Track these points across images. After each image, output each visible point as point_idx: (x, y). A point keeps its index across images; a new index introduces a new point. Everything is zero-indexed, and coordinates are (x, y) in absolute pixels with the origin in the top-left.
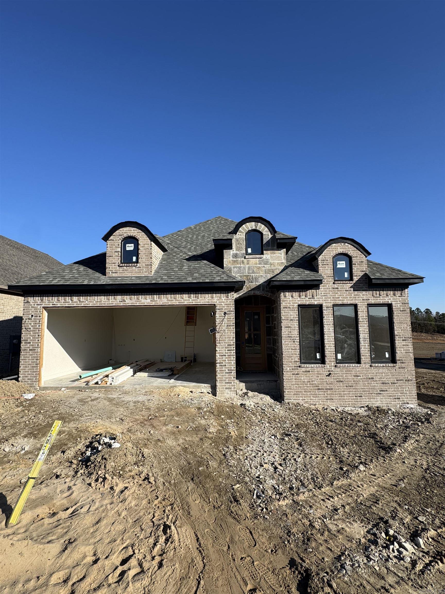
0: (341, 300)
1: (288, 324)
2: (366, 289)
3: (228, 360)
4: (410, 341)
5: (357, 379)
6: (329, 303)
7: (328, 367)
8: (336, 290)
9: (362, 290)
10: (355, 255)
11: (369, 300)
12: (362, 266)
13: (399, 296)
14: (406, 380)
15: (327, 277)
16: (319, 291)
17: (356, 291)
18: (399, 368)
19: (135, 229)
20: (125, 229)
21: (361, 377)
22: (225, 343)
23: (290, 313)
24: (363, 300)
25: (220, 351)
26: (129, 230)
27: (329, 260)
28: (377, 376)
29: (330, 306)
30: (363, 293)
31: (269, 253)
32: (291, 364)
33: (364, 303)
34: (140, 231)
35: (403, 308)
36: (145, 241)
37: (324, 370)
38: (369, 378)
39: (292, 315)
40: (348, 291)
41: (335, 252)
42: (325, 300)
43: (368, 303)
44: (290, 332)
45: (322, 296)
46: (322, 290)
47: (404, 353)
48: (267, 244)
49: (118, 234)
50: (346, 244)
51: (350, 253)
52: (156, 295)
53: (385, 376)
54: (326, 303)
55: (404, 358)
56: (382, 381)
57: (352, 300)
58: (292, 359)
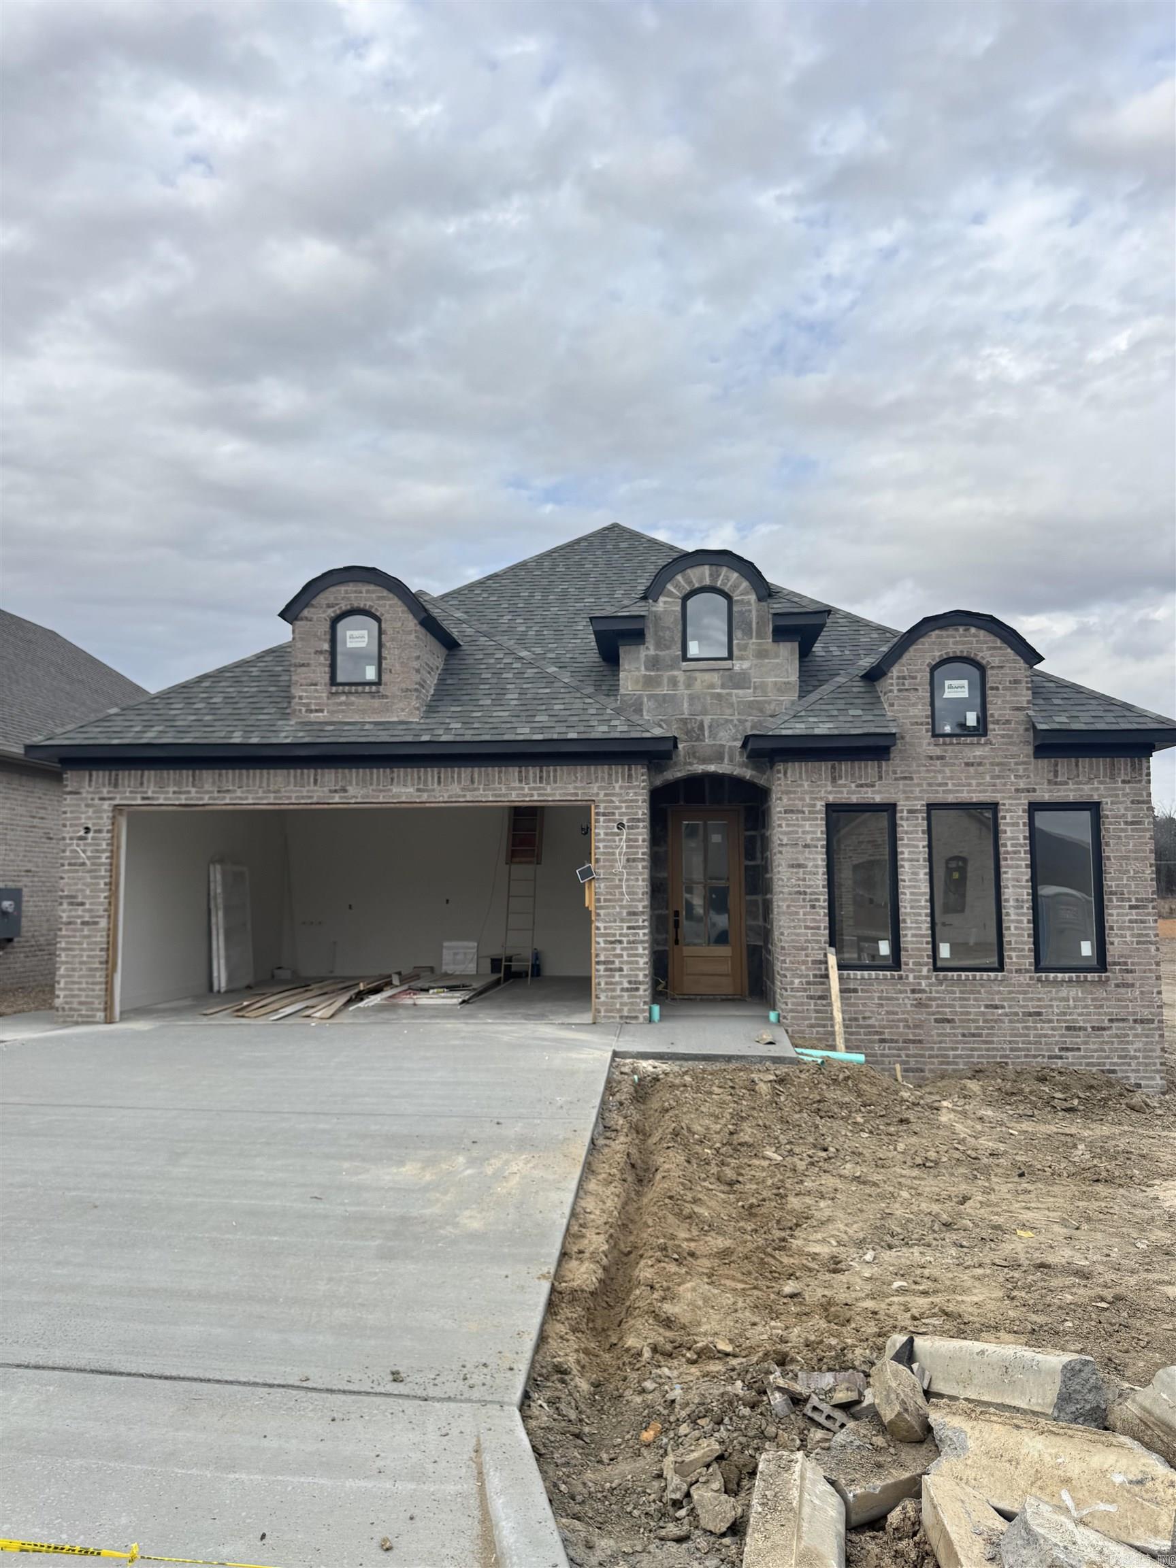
0: (950, 791)
1: (797, 859)
2: (1026, 759)
3: (629, 956)
4: (1151, 910)
5: (993, 1014)
6: (916, 799)
7: (911, 979)
8: (938, 762)
9: (1016, 764)
10: (996, 661)
11: (1034, 790)
12: (1015, 695)
13: (1124, 782)
14: (1135, 1021)
15: (912, 724)
16: (887, 766)
17: (998, 764)
18: (1117, 986)
19: (372, 587)
20: (343, 588)
21: (1007, 1010)
22: (622, 907)
23: (802, 826)
24: (1017, 790)
25: (605, 928)
26: (356, 592)
27: (919, 676)
28: (1051, 1006)
29: (919, 808)
30: (1018, 770)
31: (750, 653)
32: (803, 967)
33: (1019, 799)
34: (385, 593)
35: (1134, 816)
36: (399, 624)
37: (899, 987)
38: (1030, 1014)
39: (808, 832)
40: (972, 765)
41: (938, 655)
42: (904, 792)
43: (1032, 800)
44: (804, 880)
45: (896, 779)
46: (895, 764)
47: (1132, 942)
48: (743, 630)
49: (324, 602)
50: (973, 630)
51: (985, 656)
52: (431, 774)
53: (1075, 1007)
54: (908, 799)
55: (1130, 957)
56: (1065, 1021)
57: (985, 791)
58: (807, 956)
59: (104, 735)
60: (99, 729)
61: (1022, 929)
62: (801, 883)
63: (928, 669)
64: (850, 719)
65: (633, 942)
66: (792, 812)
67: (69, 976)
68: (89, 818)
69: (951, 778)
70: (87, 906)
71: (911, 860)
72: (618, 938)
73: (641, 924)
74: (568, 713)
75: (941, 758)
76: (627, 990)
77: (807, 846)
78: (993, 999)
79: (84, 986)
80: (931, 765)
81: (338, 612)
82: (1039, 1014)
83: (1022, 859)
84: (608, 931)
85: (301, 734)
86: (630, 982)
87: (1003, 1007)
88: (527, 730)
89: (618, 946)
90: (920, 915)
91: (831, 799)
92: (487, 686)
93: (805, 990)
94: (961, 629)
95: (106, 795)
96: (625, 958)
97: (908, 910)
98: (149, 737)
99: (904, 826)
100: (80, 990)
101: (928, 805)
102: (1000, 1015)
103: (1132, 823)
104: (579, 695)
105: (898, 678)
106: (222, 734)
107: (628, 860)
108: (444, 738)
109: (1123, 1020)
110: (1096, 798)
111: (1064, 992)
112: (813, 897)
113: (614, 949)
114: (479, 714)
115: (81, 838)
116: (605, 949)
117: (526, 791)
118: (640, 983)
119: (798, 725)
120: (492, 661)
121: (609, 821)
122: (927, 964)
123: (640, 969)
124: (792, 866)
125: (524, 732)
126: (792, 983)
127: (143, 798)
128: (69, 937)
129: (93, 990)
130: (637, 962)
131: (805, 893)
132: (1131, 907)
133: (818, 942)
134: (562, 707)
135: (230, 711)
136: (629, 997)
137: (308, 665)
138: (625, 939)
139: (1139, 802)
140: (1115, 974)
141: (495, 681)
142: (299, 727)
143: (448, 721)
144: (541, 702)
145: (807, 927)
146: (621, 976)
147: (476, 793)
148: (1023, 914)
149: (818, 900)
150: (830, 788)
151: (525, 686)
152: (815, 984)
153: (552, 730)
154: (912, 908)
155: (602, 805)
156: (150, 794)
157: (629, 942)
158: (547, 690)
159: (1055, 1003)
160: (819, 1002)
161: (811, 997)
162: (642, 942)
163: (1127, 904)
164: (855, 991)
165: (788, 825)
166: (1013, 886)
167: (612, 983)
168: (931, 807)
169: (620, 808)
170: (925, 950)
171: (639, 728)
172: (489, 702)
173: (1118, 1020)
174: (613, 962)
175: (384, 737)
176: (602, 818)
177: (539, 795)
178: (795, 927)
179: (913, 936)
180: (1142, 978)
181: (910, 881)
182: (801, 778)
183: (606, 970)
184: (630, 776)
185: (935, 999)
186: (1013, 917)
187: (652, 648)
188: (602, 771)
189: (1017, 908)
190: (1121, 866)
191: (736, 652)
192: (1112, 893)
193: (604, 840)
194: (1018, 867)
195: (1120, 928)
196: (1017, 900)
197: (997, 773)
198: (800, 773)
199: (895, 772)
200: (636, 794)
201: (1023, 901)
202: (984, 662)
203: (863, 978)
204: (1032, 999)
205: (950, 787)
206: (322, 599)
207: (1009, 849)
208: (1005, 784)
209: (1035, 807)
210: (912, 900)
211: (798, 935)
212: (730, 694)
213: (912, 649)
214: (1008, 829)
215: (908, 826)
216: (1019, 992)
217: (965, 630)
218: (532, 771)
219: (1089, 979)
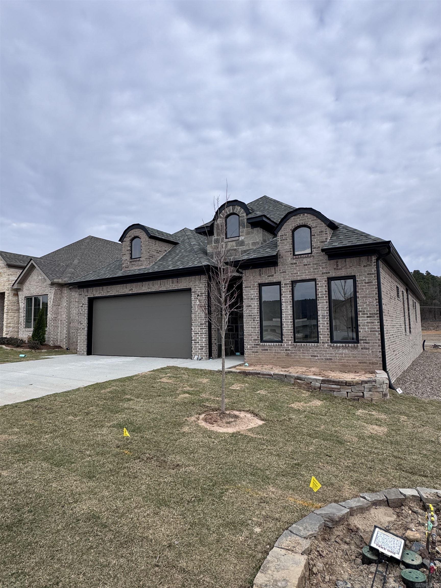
0: (299, 276)
2: (325, 261)
4: (376, 318)
6: (287, 279)
8: (294, 265)
9: (322, 263)
10: (314, 225)
11: (329, 273)
12: (322, 237)
13: (364, 266)
14: (370, 363)
17: (315, 264)
19: (139, 230)
21: (319, 357)
22: (198, 322)
23: (251, 292)
24: (323, 273)
26: (135, 232)
30: (323, 265)
31: (244, 234)
33: (324, 277)
34: (142, 231)
35: (369, 280)
36: (144, 239)
38: (327, 359)
40: (306, 265)
41: (294, 225)
42: (283, 277)
43: (329, 276)
46: (280, 267)
47: (368, 331)
48: (242, 226)
50: (306, 214)
54: (284, 280)
55: (368, 337)
56: (342, 362)
57: (311, 275)
61: (325, 327)
63: (291, 231)
64: (264, 252)
66: (248, 287)
67: (80, 343)
68: (84, 301)
69: (299, 271)
70: (83, 324)
71: (285, 302)
75: (296, 263)
76: (200, 349)
77: (252, 299)
78: (314, 353)
80: (292, 267)
81: (132, 238)
82: (331, 359)
86: (201, 347)
87: (318, 356)
90: (288, 322)
91: (260, 282)
93: (251, 350)
94: (302, 215)
95: (87, 295)
97: (284, 320)
100: (82, 346)
102: (316, 359)
103: (368, 283)
105: (281, 236)
107: (200, 307)
109: (365, 363)
110: (353, 274)
111: (341, 351)
112: (254, 317)
113: (197, 336)
114: (165, 263)
115: (82, 307)
116: (194, 336)
117: (175, 286)
118: (204, 347)
121: (195, 294)
122: (291, 340)
124: (248, 306)
126: (247, 347)
128: (80, 333)
130: (203, 340)
131: (251, 316)
132: (367, 317)
133: (255, 333)
134: (187, 259)
136: (201, 351)
137: (125, 254)
138: (199, 333)
139: (371, 274)
140: (362, 344)
141: (178, 253)
143: (156, 266)
144: (183, 258)
145: (252, 328)
146: (198, 344)
148: (325, 321)
150: (259, 278)
152: (254, 347)
153: (177, 266)
154: (286, 320)
155: (193, 289)
157: (201, 333)
159: (337, 355)
160: (256, 354)
161: (253, 352)
164: (267, 350)
165: (246, 292)
168: (293, 282)
169: (198, 290)
170: (291, 335)
172: (171, 259)
173: (362, 363)
176: (193, 293)
178: (248, 328)
179: (286, 330)
180: (372, 346)
181: (285, 310)
182: (250, 275)
183: (194, 343)
184: (200, 279)
185: (293, 353)
186: (321, 322)
187: (216, 236)
188: (193, 278)
189: (323, 318)
190: (363, 300)
191: (240, 234)
192: (360, 311)
193: (194, 300)
194: (323, 303)
195: (363, 326)
196: (323, 315)
197: (315, 267)
199: (280, 270)
200: (202, 285)
201: (325, 316)
202: (310, 226)
203: (269, 346)
205: (299, 274)
207: (320, 296)
208: (318, 272)
210: (286, 317)
211: (249, 330)
212: (239, 248)
213: (285, 225)
214: (319, 288)
215: (284, 290)
216: (323, 351)
217: (303, 215)
218: (175, 280)
219: (350, 346)
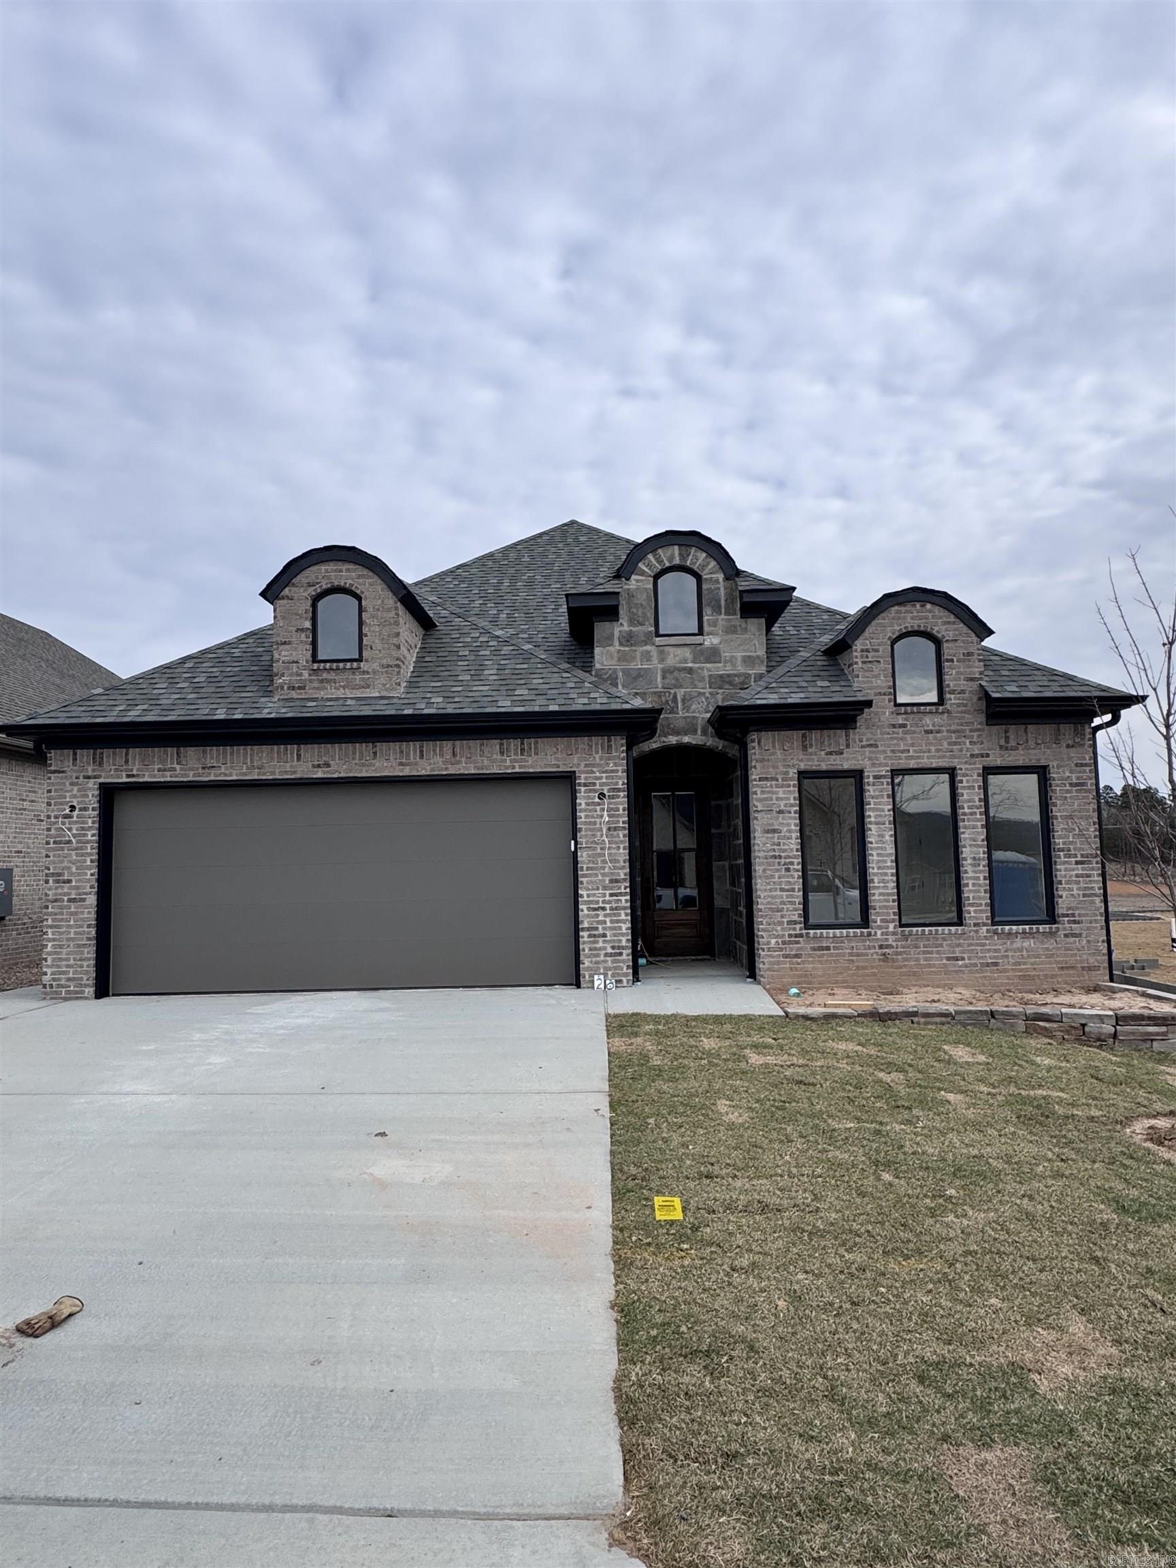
0: (912, 758)
1: (772, 824)
2: (979, 726)
3: (612, 922)
4: (1095, 865)
5: (954, 966)
6: (880, 765)
7: (879, 936)
8: (901, 730)
9: (971, 731)
10: (950, 635)
11: (988, 755)
12: (970, 667)
13: (1068, 746)
14: (1083, 968)
15: (876, 695)
16: (854, 733)
17: (954, 732)
18: (1066, 936)
19: (351, 566)
20: (323, 568)
21: (967, 961)
22: (604, 875)
23: (776, 793)
24: (972, 756)
25: (588, 896)
26: (336, 571)
27: (881, 648)
28: (1007, 957)
29: (884, 773)
30: (972, 737)
31: (719, 629)
32: (779, 928)
33: (974, 764)
34: (365, 572)
35: (1078, 778)
36: (379, 602)
37: (868, 943)
38: (988, 965)
39: (781, 799)
40: (931, 732)
41: (897, 629)
42: (870, 759)
43: (986, 764)
44: (779, 844)
45: (863, 747)
46: (862, 732)
47: (1079, 895)
48: (713, 607)
49: (305, 581)
50: (929, 606)
51: (939, 630)
52: (412, 747)
53: (1029, 957)
54: (873, 765)
55: (1077, 908)
56: (1021, 970)
57: (944, 757)
58: (782, 917)
59: (87, 714)
60: (83, 709)
61: (980, 885)
62: (776, 847)
63: (889, 643)
64: (820, 690)
65: (616, 909)
66: (766, 779)
67: (56, 953)
68: (75, 796)
69: (913, 745)
70: (74, 884)
71: (877, 824)
72: (601, 905)
73: (623, 891)
74: (547, 686)
75: (904, 726)
76: (611, 955)
77: (780, 812)
78: (954, 952)
79: (72, 962)
80: (894, 733)
81: (319, 591)
82: (996, 964)
83: (978, 820)
84: (591, 899)
85: (283, 711)
86: (613, 948)
87: (963, 959)
88: (509, 703)
89: (601, 913)
90: (886, 874)
91: (803, 767)
92: (466, 663)
93: (781, 949)
94: (918, 605)
95: (90, 774)
96: (609, 924)
97: (876, 871)
98: (133, 715)
99: (871, 791)
100: (68, 966)
101: (892, 771)
102: (961, 966)
103: (1077, 785)
104: (556, 670)
105: (862, 651)
106: (206, 711)
107: (609, 829)
108: (426, 711)
109: (1073, 967)
110: (1043, 763)
111: (1018, 943)
112: (787, 860)
113: (598, 916)
114: (460, 689)
115: (66, 817)
116: (588, 916)
117: (508, 763)
118: (623, 948)
119: (771, 696)
120: (469, 640)
121: (590, 791)
122: (893, 921)
123: (623, 935)
124: (768, 832)
125: (505, 705)
126: (769, 943)
127: (128, 776)
128: (56, 914)
129: (82, 966)
130: (620, 928)
131: (780, 857)
132: (1077, 863)
133: (793, 903)
134: (541, 681)
135: (213, 690)
136: (613, 962)
137: (290, 643)
138: (608, 906)
139: (1082, 765)
140: (1065, 925)
141: (473, 658)
142: (281, 703)
143: (429, 695)
144: (519, 677)
145: (782, 890)
146: (604, 942)
147: (458, 766)
148: (980, 872)
149: (792, 863)
150: (801, 757)
151: (502, 662)
152: (790, 943)
153: (533, 703)
154: (879, 868)
155: (583, 776)
156: (135, 772)
157: (611, 909)
158: (525, 666)
159: (1010, 954)
160: (794, 960)
161: (786, 956)
162: (625, 908)
163: (1074, 860)
164: (828, 948)
165: (763, 792)
166: (970, 846)
167: (595, 949)
168: (895, 773)
169: (601, 778)
170: (892, 908)
171: (618, 700)
172: (469, 677)
173: (1067, 968)
174: (597, 929)
175: (367, 711)
176: (583, 789)
177: (520, 767)
178: (770, 890)
179: (880, 894)
180: (1088, 929)
181: (877, 843)
182: (774, 747)
183: (590, 936)
184: (610, 747)
185: (900, 954)
186: (971, 874)
187: (625, 624)
188: (582, 742)
189: (973, 865)
190: (1068, 824)
191: (706, 628)
192: (1060, 850)
193: (585, 810)
194: (974, 827)
195: (1068, 882)
196: (974, 859)
197: (954, 740)
198: (773, 742)
199: (861, 741)
200: (615, 765)
201: (979, 859)
202: (939, 636)
203: (835, 937)
204: (989, 951)
205: (911, 754)
206: (303, 578)
207: (966, 810)
208: (961, 750)
209: (988, 771)
210: (878, 861)
211: (773, 897)
212: (702, 669)
213: (873, 623)
214: (965, 792)
215: (874, 791)
216: (977, 945)
217: (922, 606)
218: (514, 744)
219: (1041, 930)
